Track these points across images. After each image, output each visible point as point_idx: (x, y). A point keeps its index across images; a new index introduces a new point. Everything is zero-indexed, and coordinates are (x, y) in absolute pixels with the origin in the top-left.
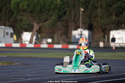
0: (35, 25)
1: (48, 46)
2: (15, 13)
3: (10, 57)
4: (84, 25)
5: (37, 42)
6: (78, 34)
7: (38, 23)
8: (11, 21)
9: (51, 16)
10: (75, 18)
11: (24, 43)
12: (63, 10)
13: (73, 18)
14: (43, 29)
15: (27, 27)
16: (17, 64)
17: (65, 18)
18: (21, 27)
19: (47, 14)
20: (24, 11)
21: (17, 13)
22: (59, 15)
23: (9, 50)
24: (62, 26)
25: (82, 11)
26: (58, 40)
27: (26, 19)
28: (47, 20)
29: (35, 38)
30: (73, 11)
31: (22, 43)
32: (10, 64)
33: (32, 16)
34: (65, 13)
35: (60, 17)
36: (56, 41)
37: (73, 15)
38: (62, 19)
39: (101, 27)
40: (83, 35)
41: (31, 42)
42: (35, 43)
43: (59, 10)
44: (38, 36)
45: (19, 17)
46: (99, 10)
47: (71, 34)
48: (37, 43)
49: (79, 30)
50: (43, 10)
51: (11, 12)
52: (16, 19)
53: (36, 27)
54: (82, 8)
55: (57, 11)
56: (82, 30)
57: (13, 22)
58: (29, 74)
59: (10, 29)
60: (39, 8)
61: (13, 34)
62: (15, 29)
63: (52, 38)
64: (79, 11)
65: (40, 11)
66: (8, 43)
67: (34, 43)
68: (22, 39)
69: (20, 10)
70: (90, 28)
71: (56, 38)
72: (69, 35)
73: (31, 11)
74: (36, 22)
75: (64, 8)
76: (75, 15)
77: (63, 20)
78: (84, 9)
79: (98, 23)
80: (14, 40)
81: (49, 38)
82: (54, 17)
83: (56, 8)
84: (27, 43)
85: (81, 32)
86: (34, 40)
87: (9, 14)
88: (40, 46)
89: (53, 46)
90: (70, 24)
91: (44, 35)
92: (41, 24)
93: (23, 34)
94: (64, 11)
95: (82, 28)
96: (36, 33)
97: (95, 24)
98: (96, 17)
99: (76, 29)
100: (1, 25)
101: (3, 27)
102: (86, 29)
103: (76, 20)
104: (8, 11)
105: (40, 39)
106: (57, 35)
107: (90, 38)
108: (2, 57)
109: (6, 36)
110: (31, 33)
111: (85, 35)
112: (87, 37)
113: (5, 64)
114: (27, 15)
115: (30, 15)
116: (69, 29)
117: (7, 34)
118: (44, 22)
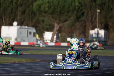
0: (56, 25)
1: (68, 44)
2: (38, 14)
3: (33, 54)
4: (100, 25)
6: (95, 34)
7: (59, 24)
8: (34, 22)
9: (70, 17)
10: (92, 19)
11: (45, 41)
12: (81, 11)
13: (90, 18)
14: (63, 29)
15: (48, 27)
16: (40, 61)
17: (83, 18)
18: (43, 28)
19: (67, 15)
20: (45, 12)
21: (39, 14)
22: (77, 15)
23: (32, 48)
24: (81, 26)
25: (99, 12)
27: (48, 20)
28: (66, 21)
29: (55, 37)
30: (90, 12)
32: (32, 61)
33: (53, 17)
34: (83, 14)
35: (78, 18)
37: (90, 16)
38: (81, 19)
40: (100, 34)
41: (52, 41)
42: (56, 42)
43: (77, 12)
44: (58, 35)
45: (41, 18)
47: (89, 33)
48: (58, 42)
49: (96, 29)
50: (63, 11)
51: (34, 13)
52: (38, 20)
53: (57, 27)
54: (99, 9)
55: (75, 12)
56: (98, 29)
57: (35, 22)
59: (32, 29)
60: (59, 9)
61: (36, 34)
62: (38, 29)
64: (96, 12)
65: (60, 12)
66: (31, 42)
67: (54, 41)
68: (44, 38)
69: (42, 12)
70: (106, 28)
72: (87, 34)
73: (52, 13)
74: (57, 23)
75: (82, 10)
76: (92, 16)
77: (82, 21)
78: (100, 10)
79: (113, 23)
80: (36, 39)
81: (69, 37)
82: (73, 18)
83: (75, 10)
84: (49, 41)
85: (98, 32)
86: (55, 39)
87: (32, 15)
88: (60, 44)
90: (87, 24)
91: (64, 34)
92: (61, 24)
94: (82, 12)
95: (99, 28)
96: (57, 32)
97: (110, 24)
98: (111, 17)
99: (93, 29)
100: (25, 26)
101: (26, 27)
102: (102, 28)
103: (93, 20)
104: (31, 12)
105: (60, 38)
106: (76, 34)
107: (106, 37)
108: (25, 54)
109: (29, 35)
110: (52, 33)
111: (101, 34)
112: (103, 36)
113: (28, 61)
114: (49, 16)
115: (51, 16)
116: (87, 28)
117: (30, 33)
118: (64, 22)
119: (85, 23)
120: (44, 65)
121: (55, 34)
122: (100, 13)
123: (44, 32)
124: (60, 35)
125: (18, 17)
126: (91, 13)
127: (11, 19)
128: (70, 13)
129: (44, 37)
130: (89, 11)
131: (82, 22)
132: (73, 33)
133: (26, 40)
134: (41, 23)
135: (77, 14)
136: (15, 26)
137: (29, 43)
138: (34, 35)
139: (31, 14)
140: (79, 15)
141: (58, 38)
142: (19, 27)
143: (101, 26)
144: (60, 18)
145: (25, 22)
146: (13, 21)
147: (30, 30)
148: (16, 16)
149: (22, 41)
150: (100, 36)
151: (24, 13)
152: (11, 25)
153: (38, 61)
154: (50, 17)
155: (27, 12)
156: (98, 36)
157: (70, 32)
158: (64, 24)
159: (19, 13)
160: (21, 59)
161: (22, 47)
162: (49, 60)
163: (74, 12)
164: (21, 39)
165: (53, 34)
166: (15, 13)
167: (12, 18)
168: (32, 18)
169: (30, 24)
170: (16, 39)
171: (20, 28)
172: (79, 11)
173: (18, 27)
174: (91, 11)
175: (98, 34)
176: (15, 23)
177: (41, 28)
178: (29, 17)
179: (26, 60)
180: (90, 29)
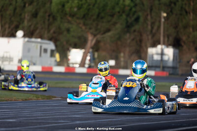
0: (90, 38)
2: (59, 19)
4: (166, 39)
5: (93, 64)
6: (157, 54)
7: (95, 36)
8: (52, 31)
9: (115, 24)
10: (152, 28)
11: (71, 65)
12: (134, 14)
13: (149, 27)
14: (102, 44)
15: (76, 40)
16: (60, 99)
17: (137, 27)
18: (68, 42)
19: (109, 22)
20: (73, 15)
21: (62, 18)
22: (127, 22)
23: (47, 76)
24: (133, 40)
25: (164, 17)
26: (126, 62)
28: (108, 30)
29: (88, 58)
30: (149, 17)
31: (68, 66)
32: (48, 99)
33: (84, 24)
34: (137, 20)
35: (128, 26)
36: (122, 64)
37: (149, 23)
38: (133, 29)
39: (194, 42)
40: (165, 55)
41: (82, 64)
42: (90, 67)
43: (128, 15)
44: (94, 55)
45: (66, 25)
46: (191, 16)
47: (146, 52)
48: (93, 67)
49: (159, 47)
50: (102, 15)
51: (52, 17)
52: (59, 28)
53: (91, 41)
54: (165, 12)
55: (124, 16)
56: (163, 47)
57: (54, 32)
58: (77, 115)
59: (49, 44)
60: (96, 11)
61: (55, 52)
62: (58, 43)
63: (116, 58)
64: (160, 17)
65: (98, 16)
66: (47, 65)
67: (87, 66)
68: (68, 60)
69: (66, 14)
70: (176, 44)
71: (122, 59)
72: (143, 55)
73: (84, 16)
74: (92, 34)
75: (135, 12)
76: (153, 24)
77: (135, 31)
78: (167, 14)
79: (189, 37)
80: (56, 61)
81: (112, 59)
82: (119, 26)
83: (123, 12)
84: (77, 66)
85: (162, 50)
86: (87, 62)
87: (49, 20)
89: (117, 72)
90: (145, 37)
91: (103, 54)
92: (99, 37)
93: (70, 51)
94: (135, 16)
95: (164, 44)
96: (91, 50)
97: (184, 38)
98: (186, 27)
99: (154, 45)
100: (36, 38)
101: (39, 40)
102: (170, 45)
103: (154, 31)
104: (47, 14)
105: (97, 61)
106: (124, 54)
107: (176, 59)
109: (43, 54)
110: (83, 51)
111: (168, 55)
112: (171, 58)
113: (40, 98)
114: (78, 21)
115: (82, 21)
116: (143, 44)
117: (45, 51)
118: (104, 33)
119: (141, 35)
121: (89, 52)
122: (166, 18)
123: (69, 50)
124: (96, 55)
125: (26, 23)
126: (152, 18)
127: (12, 27)
128: (115, 17)
129: (70, 57)
130: (147, 15)
131: (136, 33)
132: (120, 52)
133: (38, 62)
134: (65, 33)
135: (126, 19)
136: (19, 38)
137: (43, 68)
138: (52, 54)
139: (47, 18)
140: (130, 21)
141: (93, 59)
142: (27, 39)
143: (168, 41)
144: (97, 25)
145: (38, 31)
146: (17, 29)
147: (44, 46)
148: (22, 20)
149: (31, 65)
150: (166, 58)
151: (35, 15)
152: (13, 35)
153: (57, 99)
154: (80, 23)
155: (41, 14)
156: (162, 57)
157: (114, 51)
158: (104, 35)
159: (27, 16)
160: (29, 95)
163: (121, 15)
165: (84, 53)
166: (21, 15)
167: (15, 23)
168: (49, 25)
169: (46, 36)
170: (20, 61)
171: (28, 41)
172: (131, 15)
173: (24, 41)
174: (151, 15)
175: (162, 54)
176: (20, 33)
177: (65, 43)
178: (44, 22)
179: (36, 97)
180: (148, 44)
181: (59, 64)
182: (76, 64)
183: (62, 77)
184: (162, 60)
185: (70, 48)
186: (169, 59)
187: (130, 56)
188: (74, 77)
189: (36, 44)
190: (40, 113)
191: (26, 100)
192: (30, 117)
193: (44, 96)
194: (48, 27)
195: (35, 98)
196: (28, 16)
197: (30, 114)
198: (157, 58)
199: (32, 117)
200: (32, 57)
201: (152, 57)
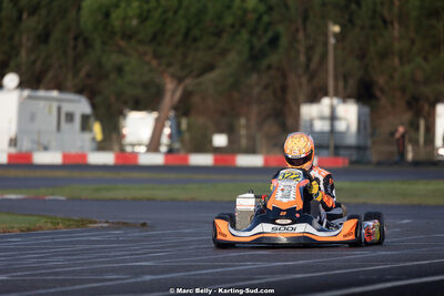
0: (170, 85)
1: (216, 160)
2: (98, 44)
3: (80, 199)
4: (341, 84)
5: (177, 145)
6: (322, 118)
7: (180, 80)
8: (83, 73)
9: (224, 52)
10: (309, 59)
11: (129, 149)
12: (266, 30)
13: (302, 58)
14: (196, 99)
15: (138, 92)
16: (105, 225)
17: (273, 58)
18: (119, 95)
19: (211, 48)
20: (128, 36)
21: (104, 43)
22: (252, 48)
23: (76, 174)
24: (266, 87)
25: (335, 35)
26: (252, 139)
27: (137, 65)
28: (210, 67)
29: (167, 131)
30: (301, 35)
31: (122, 150)
32: (78, 227)
33: (156, 56)
34: (274, 42)
35: (255, 57)
36: (244, 142)
37: (302, 49)
38: (265, 63)
39: (403, 90)
40: (340, 118)
41: (153, 146)
42: (170, 151)
43: (253, 32)
44: (179, 125)
45: (113, 59)
46: (396, 30)
47: (297, 115)
48: (178, 150)
49: (326, 101)
50: (196, 32)
51: (83, 40)
52: (100, 65)
53: (172, 92)
54: (335, 23)
55: (245, 35)
56: (335, 101)
57: (88, 76)
58: (145, 260)
59: (79, 101)
60: (182, 24)
61: (92, 119)
62: (98, 99)
63: (230, 130)
64: (325, 34)
65: (186, 35)
66: (74, 150)
67: (164, 149)
68: (123, 136)
69: (113, 33)
70: (364, 94)
71: (243, 132)
72: (290, 122)
73: (154, 37)
74: (173, 76)
75: (269, 24)
76: (310, 49)
77: (269, 67)
78: (342, 27)
79: (392, 77)
80: (94, 139)
81: (220, 131)
82: (234, 58)
83: (243, 25)
84: (142, 149)
85: (333, 109)
86: (165, 140)
87: (75, 48)
88: (186, 159)
89: (234, 161)
90: (292, 79)
91: (200, 120)
92: (188, 81)
93: (125, 116)
94: (270, 34)
95: (336, 94)
96: (172, 114)
97: (381, 80)
98: (384, 55)
99: (314, 98)
100: (48, 88)
101: (55, 93)
102: (350, 97)
103: (313, 66)
104: (71, 35)
105: (187, 136)
106: (248, 120)
107: (365, 127)
108: (50, 200)
109: (64, 125)
110: (155, 115)
111: (345, 119)
112: (354, 127)
113: (61, 225)
114: (141, 48)
115: (149, 49)
116: (290, 97)
117: (70, 117)
118: (198, 76)
119: (284, 76)
120: (123, 241)
121: (168, 119)
122: (340, 37)
123: (122, 114)
124: (184, 123)
125: (23, 56)
126: (307, 36)
128: (225, 36)
129: (125, 131)
130: (297, 30)
131: (273, 72)
132: (238, 116)
133: (53, 144)
134: (113, 76)
135: (250, 41)
136: (9, 90)
137: (65, 156)
138: (85, 125)
139: (72, 43)
140: (257, 44)
141: (177, 133)
142: (26, 93)
143: (345, 87)
144: (185, 56)
145: (50, 75)
146: (4, 69)
147: (67, 107)
148: (14, 50)
149: (38, 150)
150: (341, 126)
151: (44, 37)
153: (99, 225)
154: (145, 54)
155: (56, 34)
156: (332, 126)
157: (223, 113)
158: (200, 79)
159: (25, 40)
160: (35, 218)
161: (39, 174)
162: (142, 222)
163: (238, 33)
164: (33, 142)
165: (157, 120)
166: (11, 38)
168: (77, 58)
169: (69, 84)
170: (13, 142)
171: (30, 97)
172: (260, 32)
173: (21, 96)
174: (305, 29)
175: (333, 118)
176: (11, 80)
177: (113, 98)
178: (65, 53)
179: (52, 223)
180: (302, 97)
181: (101, 147)
182: (140, 145)
183: (108, 175)
184: (333, 131)
185: (126, 111)
186: (348, 127)
187: (260, 125)
188: (136, 175)
189: (47, 103)
190: (61, 258)
191: (29, 230)
192: (39, 268)
193: (69, 220)
194: (75, 63)
195: (49, 225)
196: (28, 39)
197: (38, 262)
198: (321, 126)
199: (44, 268)
200: (39, 133)
201: (311, 125)
